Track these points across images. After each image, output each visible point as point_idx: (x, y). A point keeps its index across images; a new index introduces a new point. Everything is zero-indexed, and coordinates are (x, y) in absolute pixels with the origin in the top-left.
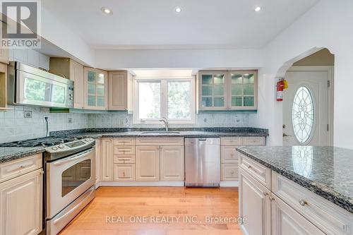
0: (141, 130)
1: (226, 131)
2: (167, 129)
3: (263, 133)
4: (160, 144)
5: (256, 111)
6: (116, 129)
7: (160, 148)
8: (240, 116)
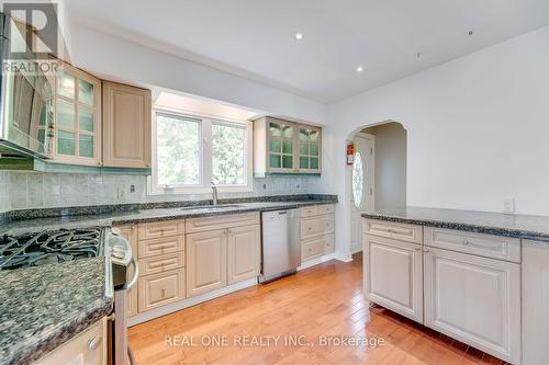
0: (167, 205)
1: (295, 200)
2: (215, 202)
3: (333, 199)
4: (227, 226)
5: (319, 175)
6: (107, 207)
7: (227, 231)
8: (300, 181)
